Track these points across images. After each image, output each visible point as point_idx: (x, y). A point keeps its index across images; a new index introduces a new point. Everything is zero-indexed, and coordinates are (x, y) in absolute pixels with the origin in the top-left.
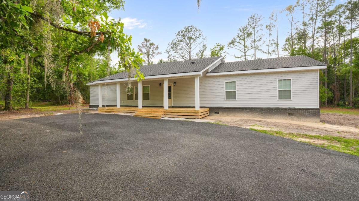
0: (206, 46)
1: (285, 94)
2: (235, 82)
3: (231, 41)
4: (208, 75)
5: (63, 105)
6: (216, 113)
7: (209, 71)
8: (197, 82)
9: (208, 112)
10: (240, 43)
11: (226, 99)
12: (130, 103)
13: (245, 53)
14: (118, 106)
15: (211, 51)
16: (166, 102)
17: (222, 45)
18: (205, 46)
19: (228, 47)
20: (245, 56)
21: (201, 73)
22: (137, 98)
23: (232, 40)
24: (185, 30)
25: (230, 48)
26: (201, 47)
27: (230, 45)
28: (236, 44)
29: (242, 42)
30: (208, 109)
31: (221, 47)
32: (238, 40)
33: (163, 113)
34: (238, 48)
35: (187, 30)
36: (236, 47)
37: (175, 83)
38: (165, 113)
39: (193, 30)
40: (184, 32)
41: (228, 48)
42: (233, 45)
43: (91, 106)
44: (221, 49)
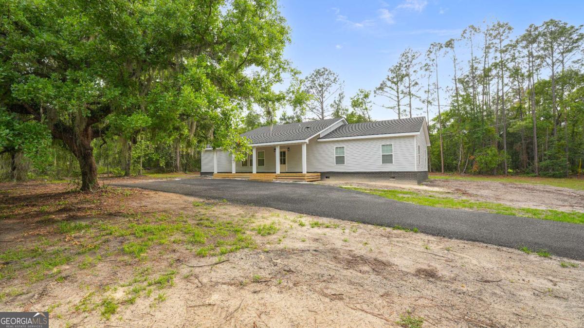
0: (344, 94)
1: (387, 159)
2: (344, 147)
3: (379, 86)
4: (319, 140)
5: (169, 173)
6: (327, 178)
7: (321, 136)
8: (304, 148)
9: (320, 177)
10: (392, 89)
11: (337, 163)
12: (245, 169)
13: (399, 102)
14: (234, 172)
15: (352, 100)
16: (278, 169)
17: (368, 91)
18: (342, 94)
19: (375, 94)
20: (399, 105)
21: (307, 141)
22: (251, 165)
23: (382, 85)
24: (315, 74)
25: (377, 96)
26: (337, 95)
27: (377, 92)
28: (386, 89)
29: (395, 87)
30: (319, 174)
31: (366, 93)
32: (389, 84)
33: (275, 177)
34: (389, 95)
35: (319, 73)
36: (386, 94)
37: (289, 148)
38: (277, 177)
39: (326, 73)
40: (313, 77)
41: (375, 96)
42: (382, 91)
43: (202, 174)
44: (366, 96)
